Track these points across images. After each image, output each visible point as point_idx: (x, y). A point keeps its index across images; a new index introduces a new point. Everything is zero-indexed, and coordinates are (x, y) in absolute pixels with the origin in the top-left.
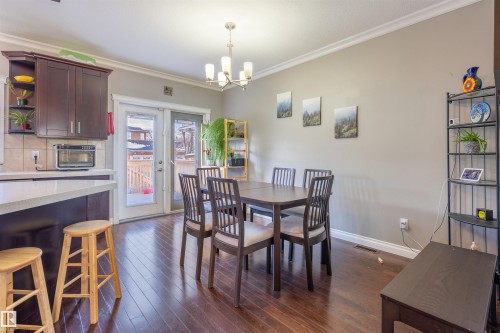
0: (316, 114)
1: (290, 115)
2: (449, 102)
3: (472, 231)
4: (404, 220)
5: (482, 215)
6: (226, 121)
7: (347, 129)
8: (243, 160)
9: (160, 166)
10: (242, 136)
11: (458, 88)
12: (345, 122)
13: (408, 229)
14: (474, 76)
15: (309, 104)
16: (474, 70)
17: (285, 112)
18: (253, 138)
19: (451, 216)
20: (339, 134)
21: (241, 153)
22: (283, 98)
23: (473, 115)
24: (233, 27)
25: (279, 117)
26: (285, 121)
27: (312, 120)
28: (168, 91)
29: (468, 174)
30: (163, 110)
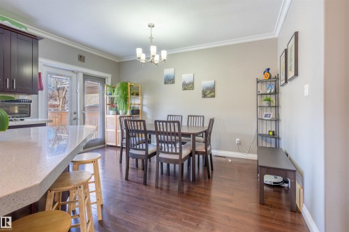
0: (190, 83)
1: (173, 83)
2: (258, 82)
3: (266, 141)
4: (238, 140)
5: (271, 133)
6: (129, 84)
7: (209, 92)
8: (139, 110)
9: (74, 116)
10: (137, 94)
11: (262, 77)
12: (208, 89)
13: (240, 144)
14: (268, 72)
15: (187, 77)
16: (268, 69)
17: (170, 80)
18: (145, 96)
19: (258, 135)
20: (205, 96)
21: (136, 106)
22: (169, 72)
23: (267, 89)
24: (153, 26)
25: (165, 83)
26: (170, 86)
27: (188, 86)
28: (81, 58)
29: (266, 116)
30: (77, 73)
